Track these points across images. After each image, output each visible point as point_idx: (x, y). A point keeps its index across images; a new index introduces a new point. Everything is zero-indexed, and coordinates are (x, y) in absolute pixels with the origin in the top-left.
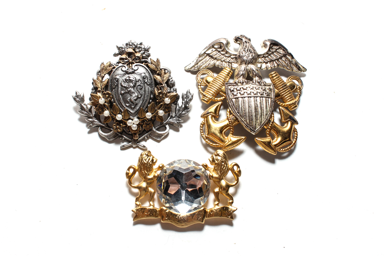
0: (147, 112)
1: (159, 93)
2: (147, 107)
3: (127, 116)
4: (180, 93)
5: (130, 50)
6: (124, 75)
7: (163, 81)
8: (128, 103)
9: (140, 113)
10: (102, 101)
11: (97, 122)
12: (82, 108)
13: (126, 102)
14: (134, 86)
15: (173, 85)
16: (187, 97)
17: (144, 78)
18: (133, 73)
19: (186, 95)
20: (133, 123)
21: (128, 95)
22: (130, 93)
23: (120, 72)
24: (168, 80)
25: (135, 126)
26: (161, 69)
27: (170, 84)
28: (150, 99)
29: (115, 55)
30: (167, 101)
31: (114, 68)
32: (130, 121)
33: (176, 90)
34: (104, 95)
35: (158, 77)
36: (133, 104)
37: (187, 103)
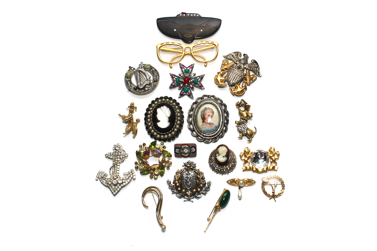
0: (194, 189)
1: (199, 183)
2: (194, 187)
3: (187, 190)
4: (206, 182)
5: (189, 165)
6: (186, 175)
7: (200, 177)
8: (187, 185)
9: (191, 190)
10: (178, 184)
11: (175, 191)
12: (170, 186)
13: (186, 185)
14: (189, 180)
15: (204, 179)
16: (209, 184)
17: (193, 177)
18: (189, 174)
19: (209, 183)
20: (189, 193)
21: (187, 183)
22: (188, 182)
23: (185, 174)
24: (203, 177)
25: (189, 194)
26: (200, 173)
27: (203, 178)
28: (195, 184)
29: (183, 166)
30: (201, 185)
31: (183, 172)
32: (188, 192)
33: (205, 181)
34: (179, 182)
35: (199, 176)
36: (189, 186)
37: (209, 186)
